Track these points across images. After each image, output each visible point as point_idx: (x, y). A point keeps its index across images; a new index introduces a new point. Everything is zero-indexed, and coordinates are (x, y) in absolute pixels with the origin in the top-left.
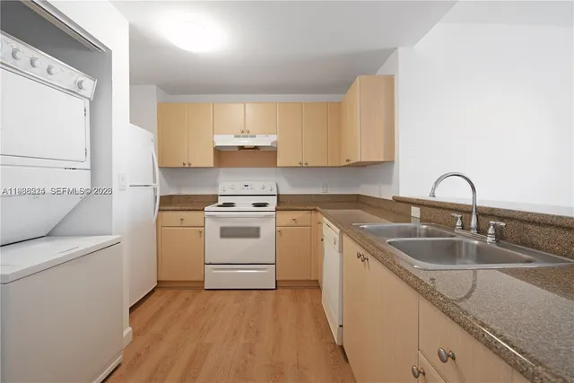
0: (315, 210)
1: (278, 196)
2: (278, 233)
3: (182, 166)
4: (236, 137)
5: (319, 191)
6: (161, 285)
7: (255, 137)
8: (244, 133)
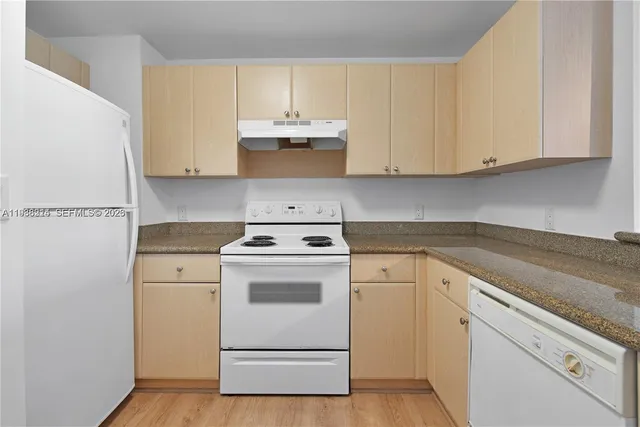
0: (424, 253)
1: (344, 224)
2: (355, 294)
3: (184, 173)
4: (276, 123)
5: (410, 217)
6: (141, 385)
7: (308, 123)
8: (292, 118)
